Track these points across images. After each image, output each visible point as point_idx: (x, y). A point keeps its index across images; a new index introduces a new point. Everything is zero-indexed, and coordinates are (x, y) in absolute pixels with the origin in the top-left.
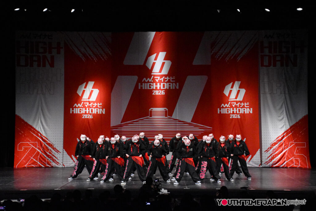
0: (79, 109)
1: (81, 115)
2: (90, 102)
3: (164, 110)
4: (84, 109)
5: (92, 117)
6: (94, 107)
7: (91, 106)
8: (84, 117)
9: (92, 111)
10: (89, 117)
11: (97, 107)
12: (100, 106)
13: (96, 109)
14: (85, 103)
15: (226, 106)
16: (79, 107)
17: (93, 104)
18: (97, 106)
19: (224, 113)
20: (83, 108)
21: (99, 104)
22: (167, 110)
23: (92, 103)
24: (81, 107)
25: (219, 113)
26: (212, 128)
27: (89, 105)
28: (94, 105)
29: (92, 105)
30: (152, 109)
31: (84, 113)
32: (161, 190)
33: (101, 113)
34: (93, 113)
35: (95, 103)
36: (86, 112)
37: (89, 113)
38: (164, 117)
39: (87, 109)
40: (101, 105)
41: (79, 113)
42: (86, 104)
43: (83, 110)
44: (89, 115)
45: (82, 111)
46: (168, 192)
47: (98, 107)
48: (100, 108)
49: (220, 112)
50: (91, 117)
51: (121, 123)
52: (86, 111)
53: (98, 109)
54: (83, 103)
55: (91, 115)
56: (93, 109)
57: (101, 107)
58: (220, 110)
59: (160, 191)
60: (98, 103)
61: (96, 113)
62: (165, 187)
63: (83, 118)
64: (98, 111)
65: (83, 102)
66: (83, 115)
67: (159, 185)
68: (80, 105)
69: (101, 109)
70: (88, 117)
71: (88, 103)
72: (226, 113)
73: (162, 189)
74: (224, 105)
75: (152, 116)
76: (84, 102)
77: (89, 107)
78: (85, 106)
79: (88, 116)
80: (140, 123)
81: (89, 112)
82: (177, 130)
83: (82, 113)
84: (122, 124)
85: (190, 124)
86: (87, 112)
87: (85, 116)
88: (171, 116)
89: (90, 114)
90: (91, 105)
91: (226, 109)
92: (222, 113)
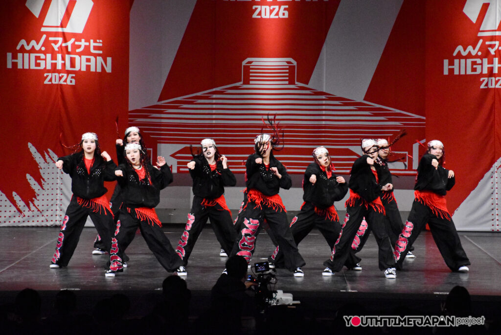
0: (33, 56)
1: (39, 74)
2: (65, 37)
3: (286, 64)
4: (49, 56)
5: (74, 80)
6: (78, 51)
7: (70, 50)
8: (51, 80)
9: (73, 65)
10: (65, 81)
11: (87, 51)
12: (95, 48)
13: (84, 58)
14: (51, 39)
15: (470, 52)
16: (33, 50)
17: (77, 43)
18: (87, 48)
19: (463, 73)
20: (45, 53)
21: (95, 42)
22: (295, 63)
23: (73, 40)
24: (40, 51)
25: (446, 72)
26: (424, 118)
27: (64, 45)
28: (79, 46)
29: (73, 45)
30: (251, 62)
31: (49, 67)
32: (274, 295)
33: (99, 70)
34: (77, 68)
35: (83, 40)
36: (54, 65)
37: (64, 70)
38: (285, 84)
39: (59, 56)
40: (101, 45)
41: (33, 67)
42: (56, 42)
43: (45, 60)
44: (65, 75)
45: (42, 63)
46: (294, 299)
47: (92, 51)
48: (95, 55)
49: (451, 71)
50: (69, 81)
51: (160, 100)
52: (54, 61)
53: (93, 58)
54: (47, 39)
55: (70, 75)
56: (77, 57)
57: (101, 52)
58: (451, 63)
59: (271, 298)
60: (92, 41)
61: (84, 69)
62: (288, 286)
63: (46, 82)
64: (92, 64)
65: (44, 36)
66: (45, 75)
67: (269, 279)
68: (37, 44)
69: (100, 59)
70: (62, 82)
71: (60, 39)
72: (469, 72)
73: (276, 292)
74: (465, 50)
75: (251, 82)
76: (49, 34)
77: (64, 51)
78: (53, 49)
79: (60, 78)
80: (214, 101)
81: (64, 65)
82: (324, 123)
83: (42, 67)
84: (163, 102)
85: (360, 106)
86: (59, 67)
87: (53, 79)
88: (307, 83)
89: (68, 72)
90: (69, 44)
91: (469, 61)
92: (456, 72)
